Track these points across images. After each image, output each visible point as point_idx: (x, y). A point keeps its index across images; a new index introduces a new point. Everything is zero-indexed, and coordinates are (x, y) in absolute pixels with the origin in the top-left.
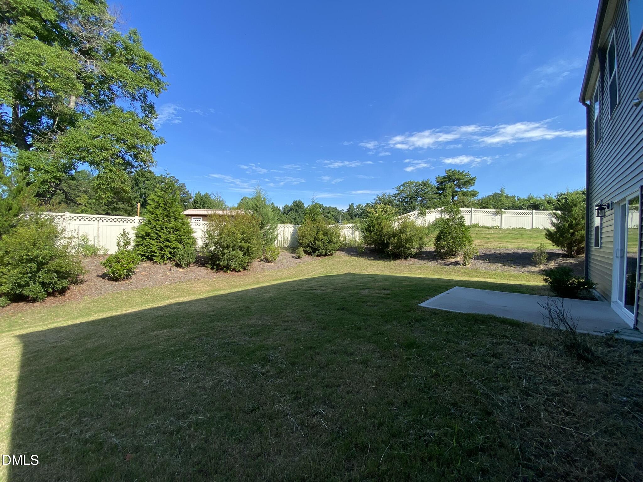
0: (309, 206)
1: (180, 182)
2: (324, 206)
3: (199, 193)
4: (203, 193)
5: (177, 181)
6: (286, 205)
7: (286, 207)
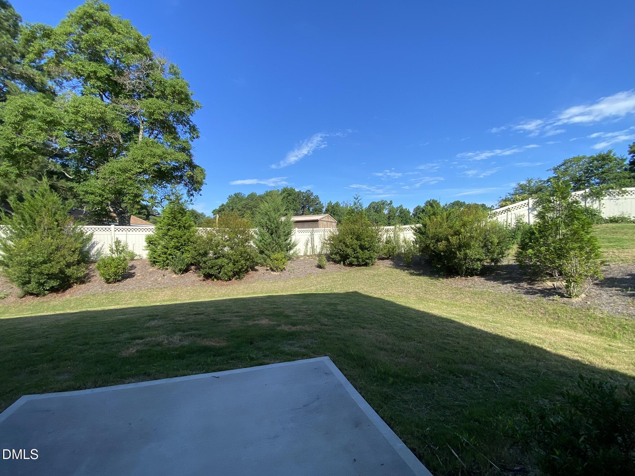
0: (446, 205)
1: (314, 195)
2: (467, 203)
3: (330, 202)
4: (334, 203)
5: (312, 194)
6: (419, 206)
7: (418, 208)
